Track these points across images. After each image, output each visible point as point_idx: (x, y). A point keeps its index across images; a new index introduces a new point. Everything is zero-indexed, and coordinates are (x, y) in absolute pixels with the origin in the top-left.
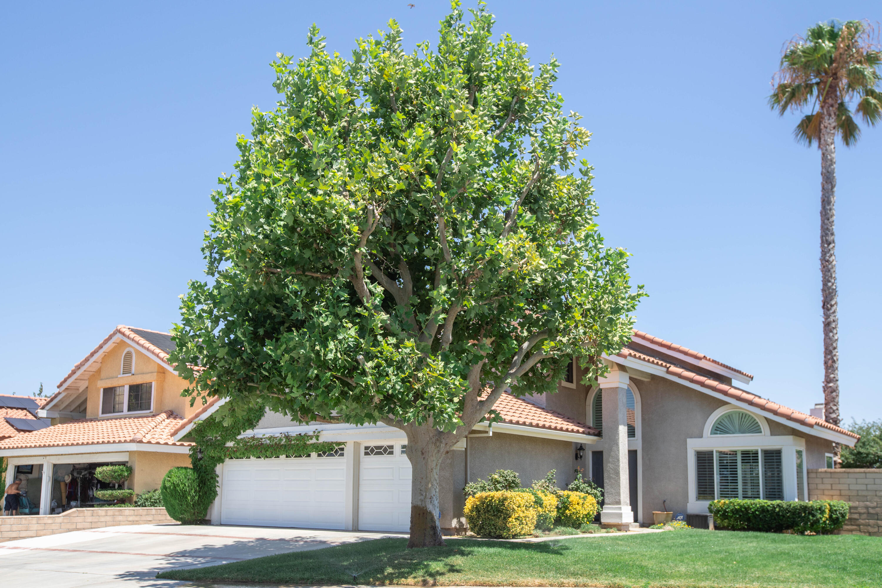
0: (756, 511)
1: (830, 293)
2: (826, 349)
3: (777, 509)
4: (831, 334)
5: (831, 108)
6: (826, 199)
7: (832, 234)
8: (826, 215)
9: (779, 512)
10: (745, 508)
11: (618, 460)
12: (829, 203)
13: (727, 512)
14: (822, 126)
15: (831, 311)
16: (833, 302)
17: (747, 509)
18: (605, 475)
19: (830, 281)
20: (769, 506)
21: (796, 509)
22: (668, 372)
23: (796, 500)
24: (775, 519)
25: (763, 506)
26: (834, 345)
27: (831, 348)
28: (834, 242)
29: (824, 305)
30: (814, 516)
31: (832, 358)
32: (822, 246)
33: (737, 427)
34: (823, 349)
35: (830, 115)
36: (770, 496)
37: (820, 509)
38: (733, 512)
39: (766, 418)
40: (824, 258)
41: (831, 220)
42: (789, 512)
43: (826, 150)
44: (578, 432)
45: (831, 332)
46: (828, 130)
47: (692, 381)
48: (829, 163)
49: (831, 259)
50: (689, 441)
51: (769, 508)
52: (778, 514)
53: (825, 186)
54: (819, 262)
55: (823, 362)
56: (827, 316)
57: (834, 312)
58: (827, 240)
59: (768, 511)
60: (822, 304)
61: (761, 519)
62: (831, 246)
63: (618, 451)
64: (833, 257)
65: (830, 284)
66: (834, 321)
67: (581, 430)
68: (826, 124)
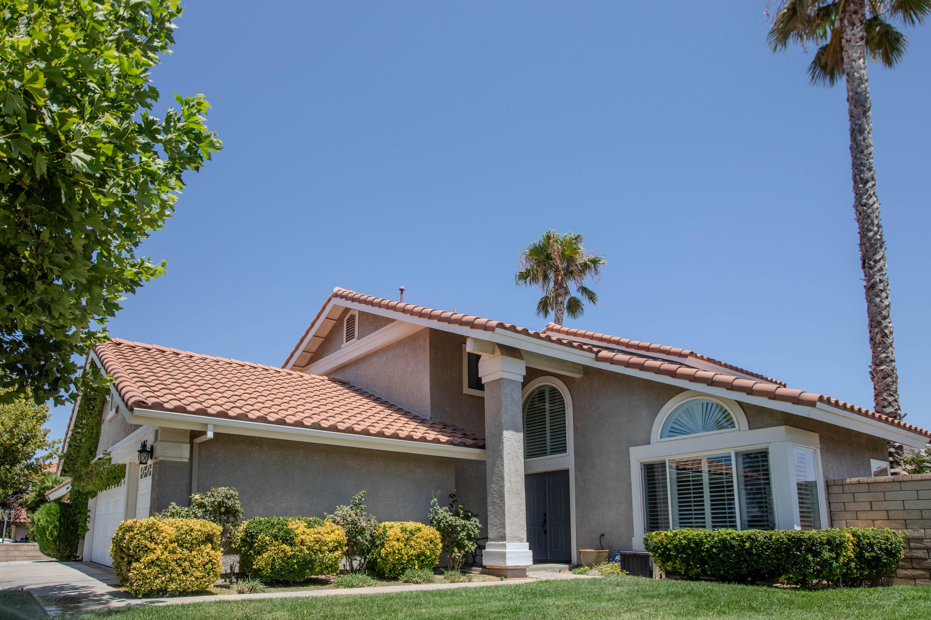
0: (712, 547)
1: (872, 246)
2: (872, 320)
3: (747, 545)
4: (878, 300)
5: (854, 16)
6: (857, 128)
7: (870, 169)
8: (857, 147)
9: (751, 548)
10: (696, 543)
11: (503, 478)
12: (861, 131)
13: (669, 550)
14: (843, 41)
15: (876, 269)
16: (878, 257)
17: (699, 544)
18: (489, 500)
19: (871, 230)
20: (734, 538)
21: (782, 543)
22: (598, 359)
23: (798, 528)
24: (746, 561)
25: (724, 540)
26: (884, 313)
27: (879, 318)
28: (873, 179)
29: (864, 263)
30: (816, 554)
31: (882, 331)
32: (856, 188)
33: (700, 424)
34: (867, 321)
35: (853, 24)
36: (752, 523)
37: (829, 542)
38: (677, 550)
39: (740, 403)
40: (860, 202)
41: (866, 152)
42: (769, 547)
43: (852, 67)
44: (437, 441)
45: (878, 296)
46: (853, 43)
47: (627, 365)
48: (857, 81)
49: (871, 202)
50: (632, 450)
51: (734, 542)
52: (749, 552)
53: (855, 112)
54: (854, 210)
55: (868, 339)
56: (869, 277)
57: (881, 269)
58: (861, 179)
59: (733, 547)
60: (860, 263)
61: (722, 561)
62: (870, 184)
63: (503, 465)
64: (874, 199)
65: (871, 234)
66: (881, 281)
67: (444, 439)
68: (848, 37)
